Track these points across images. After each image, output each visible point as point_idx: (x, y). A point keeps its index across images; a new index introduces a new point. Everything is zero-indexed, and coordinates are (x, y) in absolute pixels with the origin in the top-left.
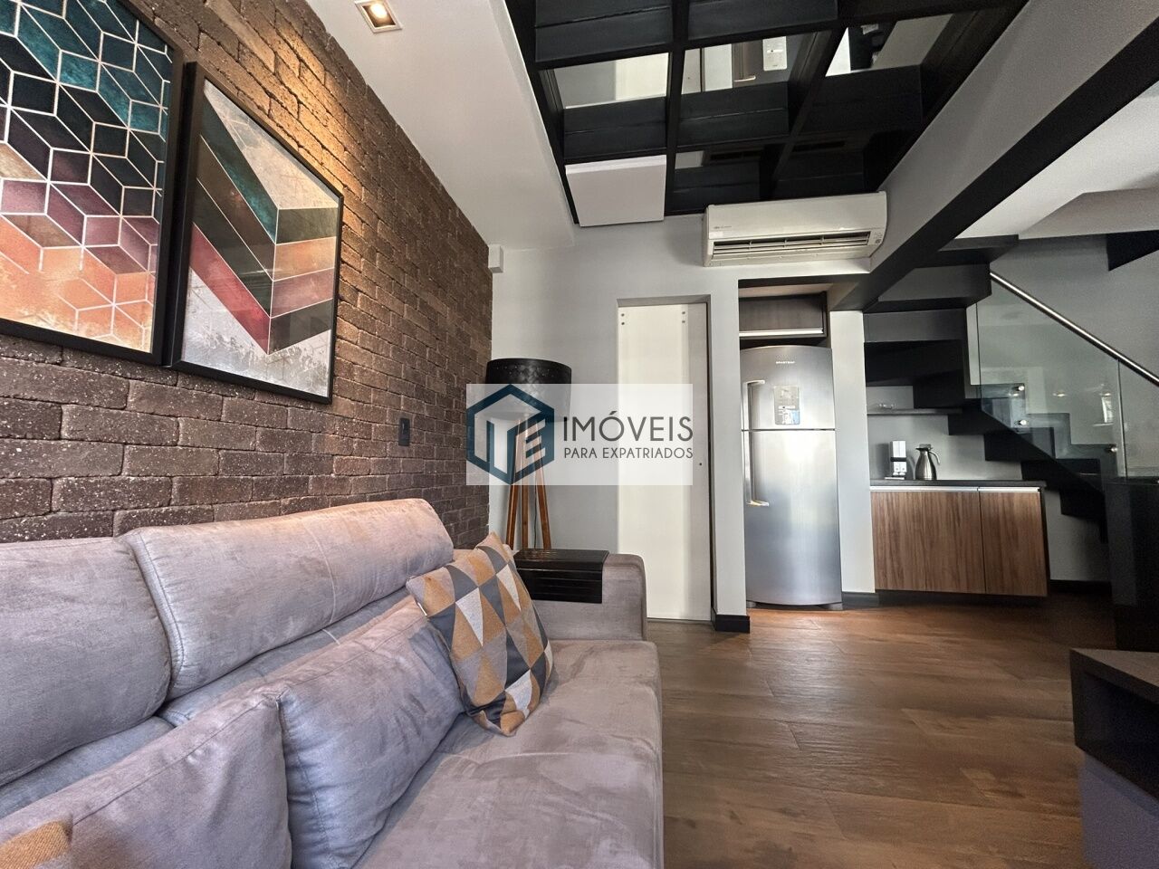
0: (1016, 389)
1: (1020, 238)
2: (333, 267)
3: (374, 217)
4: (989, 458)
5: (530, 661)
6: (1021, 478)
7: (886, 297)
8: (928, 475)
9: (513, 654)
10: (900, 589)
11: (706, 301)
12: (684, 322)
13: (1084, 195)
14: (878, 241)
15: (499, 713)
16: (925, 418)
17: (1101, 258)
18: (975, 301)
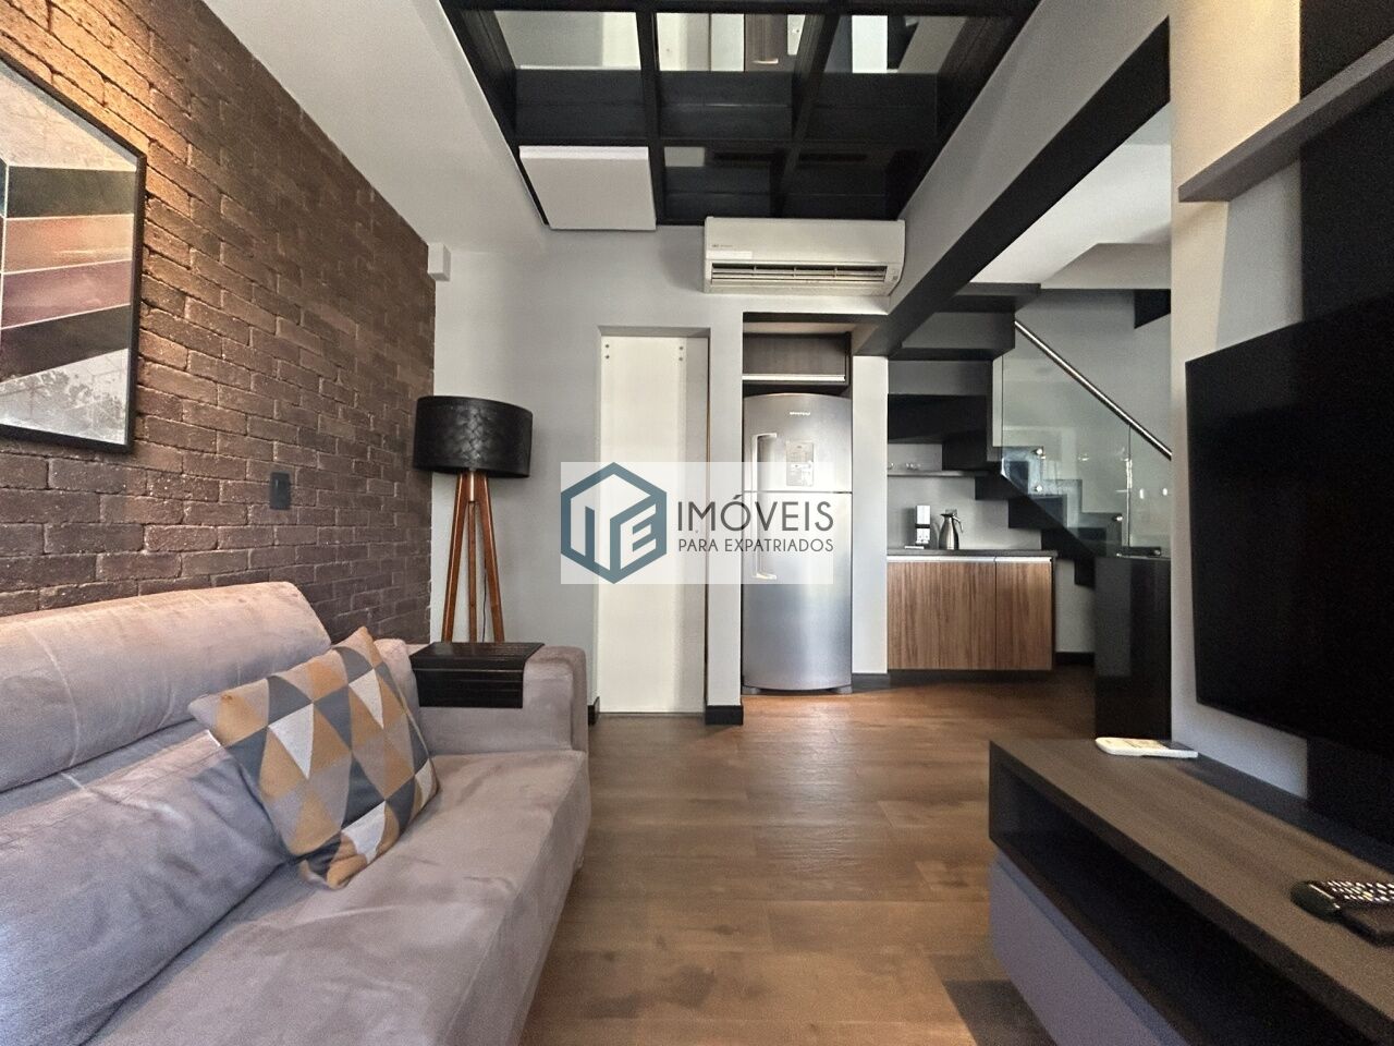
0: (1035, 452)
1: (1043, 287)
2: (129, 258)
3: (213, 190)
4: (1012, 525)
5: (386, 791)
6: (1040, 548)
7: (911, 343)
8: (951, 544)
9: (360, 783)
10: (913, 667)
11: (705, 334)
12: (681, 359)
13: (1100, 246)
14: (895, 278)
15: (329, 860)
16: (950, 481)
17: (1127, 314)
18: (1001, 353)
